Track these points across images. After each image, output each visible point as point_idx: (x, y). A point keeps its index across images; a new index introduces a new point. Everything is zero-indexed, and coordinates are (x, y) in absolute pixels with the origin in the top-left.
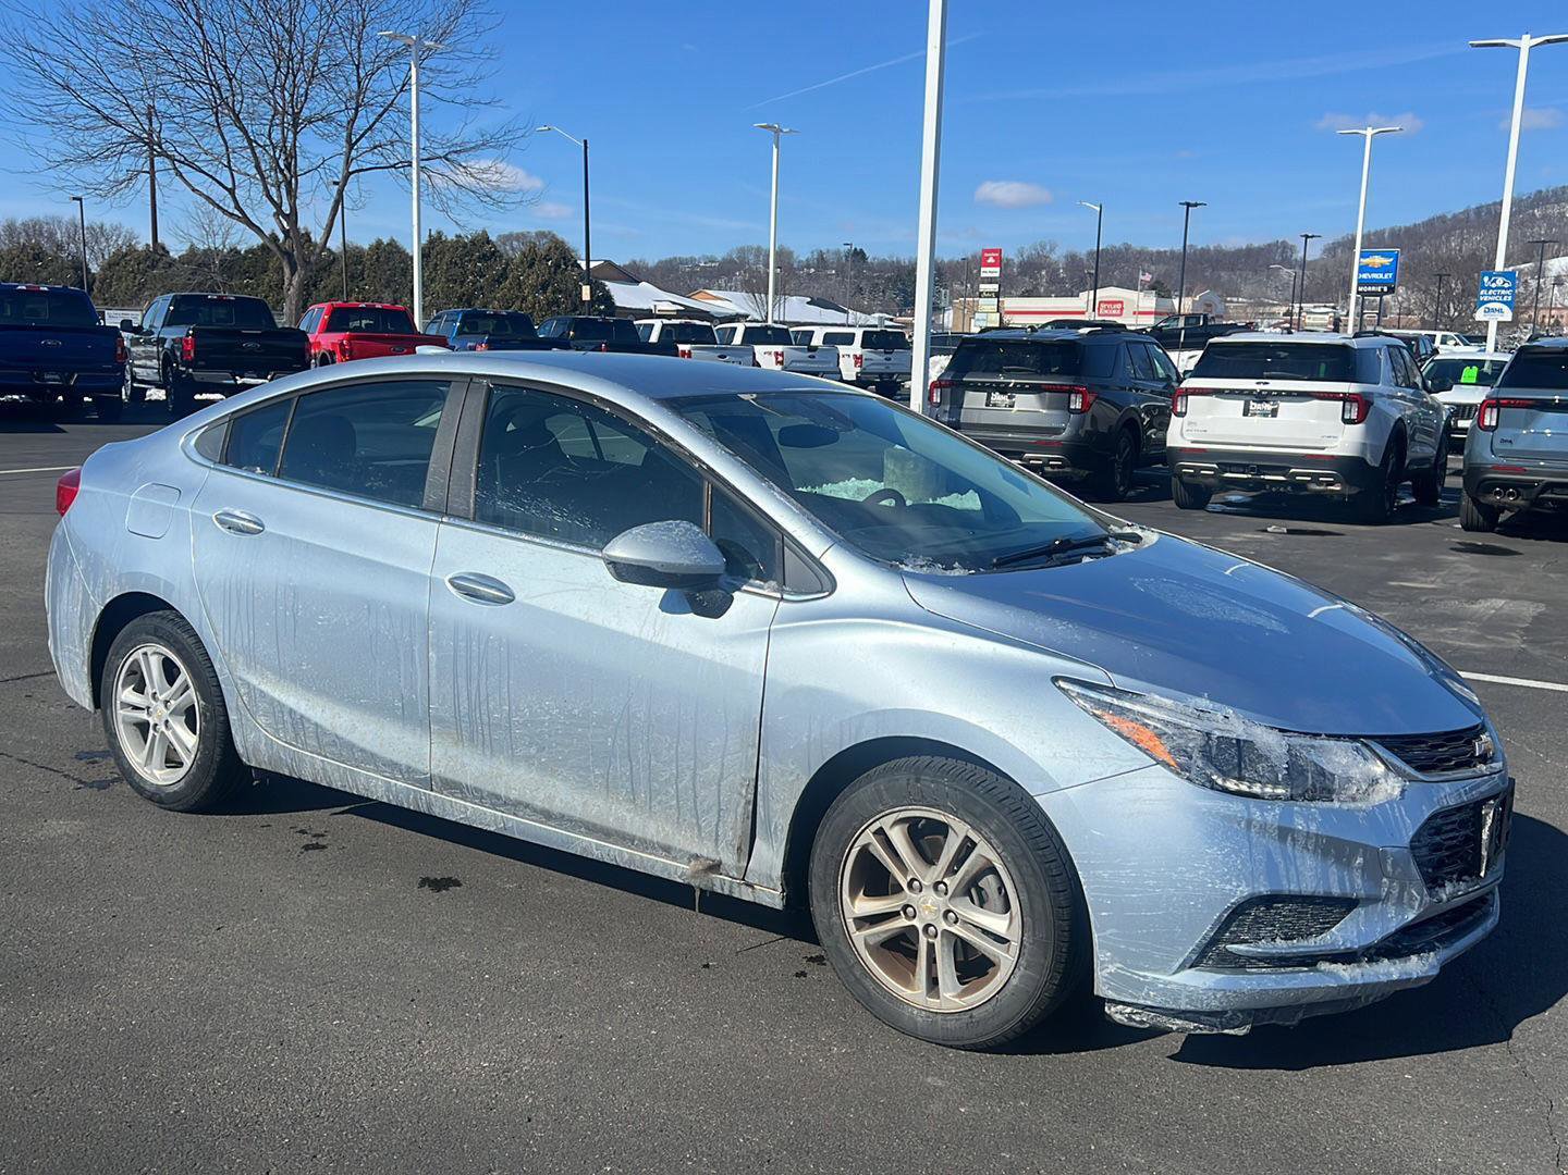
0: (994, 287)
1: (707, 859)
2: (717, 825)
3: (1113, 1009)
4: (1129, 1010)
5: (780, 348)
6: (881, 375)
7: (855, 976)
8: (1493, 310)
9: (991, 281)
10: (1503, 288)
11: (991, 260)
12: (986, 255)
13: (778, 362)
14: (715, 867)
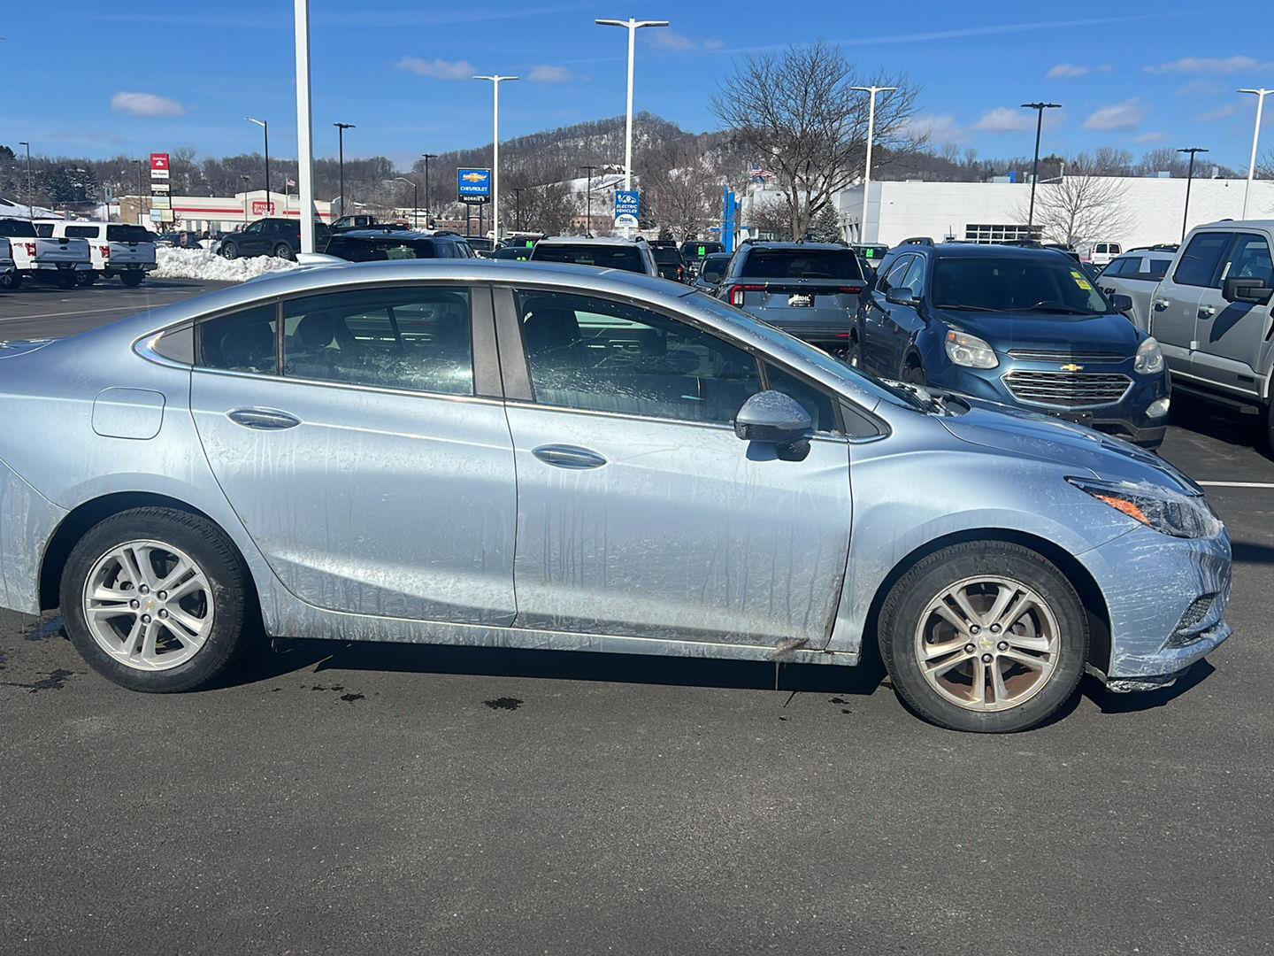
0: (166, 187)
1: (796, 639)
2: (807, 614)
3: (1112, 685)
4: (1122, 683)
5: (31, 240)
6: (128, 265)
7: (930, 699)
8: (626, 220)
9: (160, 181)
10: (631, 204)
11: (160, 164)
12: (154, 159)
13: (29, 254)
14: (801, 644)
